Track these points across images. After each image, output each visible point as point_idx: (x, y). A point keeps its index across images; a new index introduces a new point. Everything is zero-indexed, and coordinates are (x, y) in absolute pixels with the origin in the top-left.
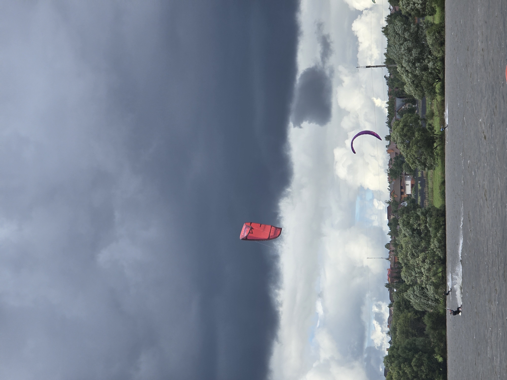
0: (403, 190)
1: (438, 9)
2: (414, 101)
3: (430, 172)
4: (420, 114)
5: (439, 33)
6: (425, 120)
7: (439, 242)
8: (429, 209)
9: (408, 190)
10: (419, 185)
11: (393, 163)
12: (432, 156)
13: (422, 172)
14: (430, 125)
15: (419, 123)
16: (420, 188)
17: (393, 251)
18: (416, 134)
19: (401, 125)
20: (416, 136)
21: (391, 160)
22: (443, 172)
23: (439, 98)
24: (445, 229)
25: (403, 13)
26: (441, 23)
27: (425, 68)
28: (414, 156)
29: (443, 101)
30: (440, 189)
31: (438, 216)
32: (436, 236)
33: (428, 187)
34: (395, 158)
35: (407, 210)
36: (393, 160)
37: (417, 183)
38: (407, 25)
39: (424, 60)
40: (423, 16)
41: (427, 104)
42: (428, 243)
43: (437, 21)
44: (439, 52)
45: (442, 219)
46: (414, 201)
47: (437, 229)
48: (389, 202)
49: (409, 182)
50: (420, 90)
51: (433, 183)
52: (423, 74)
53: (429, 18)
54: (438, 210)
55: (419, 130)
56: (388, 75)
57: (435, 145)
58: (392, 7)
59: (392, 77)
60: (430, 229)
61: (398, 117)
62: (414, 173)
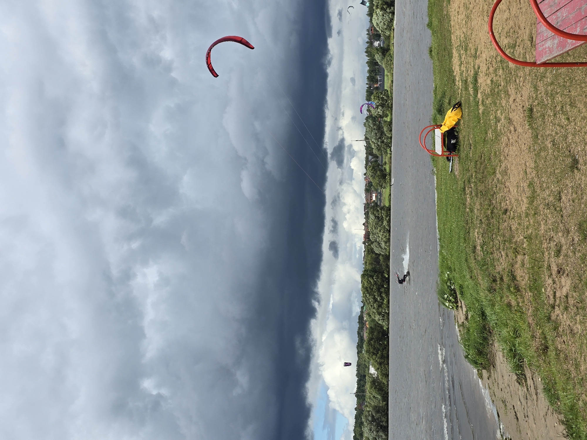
0: (371, 198)
1: (389, 115)
2: (377, 157)
3: (384, 190)
4: (380, 163)
5: (390, 125)
6: (382, 166)
7: (388, 222)
8: (383, 207)
9: (374, 198)
10: (379, 196)
11: (367, 185)
12: (385, 183)
13: (381, 190)
14: (384, 168)
15: (379, 167)
16: (379, 197)
17: (366, 226)
18: (378, 172)
19: (371, 168)
20: (378, 173)
21: (366, 184)
22: (390, 190)
23: (389, 155)
24: (390, 216)
25: (373, 116)
26: (390, 121)
27: (383, 142)
28: (377, 182)
29: (391, 157)
30: (389, 198)
31: (387, 210)
32: (386, 220)
33: (383, 197)
34: (368, 183)
35: (373, 207)
36: (367, 184)
37: (378, 195)
38: (375, 122)
39: (383, 138)
40: (383, 117)
41: (383, 158)
42: (383, 223)
43: (389, 120)
44: (389, 134)
45: (389, 212)
46: (376, 204)
47: (387, 216)
48: (365, 204)
49: (374, 195)
50: (380, 152)
51: (385, 195)
52: (382, 144)
53: (385, 119)
54: (387, 207)
55: (379, 171)
56: (366, 145)
57: (387, 177)
58: (368, 113)
59: (368, 146)
60: (384, 216)
61: (370, 164)
62: (376, 190)
